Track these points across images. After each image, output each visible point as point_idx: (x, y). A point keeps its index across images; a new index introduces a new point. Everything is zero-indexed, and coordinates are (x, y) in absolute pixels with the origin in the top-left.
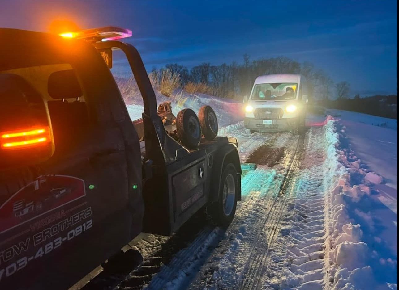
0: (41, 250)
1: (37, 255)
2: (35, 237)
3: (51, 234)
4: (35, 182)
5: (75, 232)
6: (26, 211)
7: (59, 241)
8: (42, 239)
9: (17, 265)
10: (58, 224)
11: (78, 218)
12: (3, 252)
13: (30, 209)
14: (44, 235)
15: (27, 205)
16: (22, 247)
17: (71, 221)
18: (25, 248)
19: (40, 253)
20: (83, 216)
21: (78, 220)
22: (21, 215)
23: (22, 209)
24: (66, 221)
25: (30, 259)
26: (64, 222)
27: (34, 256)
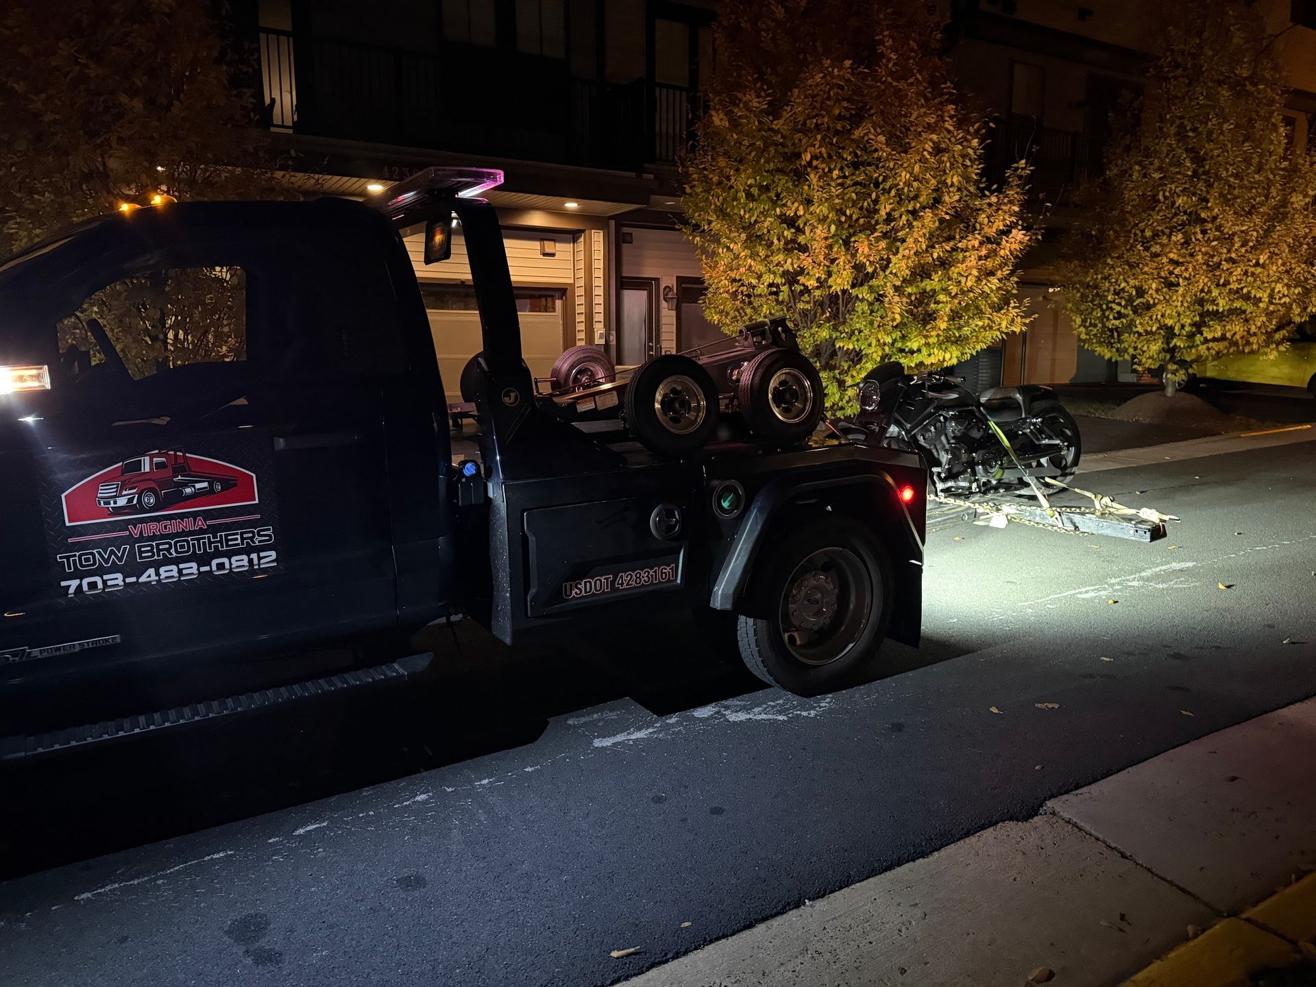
0: (151, 571)
1: (143, 579)
2: (140, 547)
3: (173, 551)
4: (142, 458)
5: (231, 564)
6: (122, 502)
7: (192, 569)
8: (153, 555)
9: (104, 582)
10: (189, 539)
11: (237, 539)
12: (78, 554)
13: (130, 500)
14: (159, 550)
15: (124, 493)
16: (113, 556)
17: (221, 541)
18: (120, 559)
19: (149, 576)
20: (252, 539)
21: (238, 544)
22: (112, 505)
23: (115, 496)
24: (209, 537)
25: (129, 580)
26: (205, 538)
27: (138, 578)
